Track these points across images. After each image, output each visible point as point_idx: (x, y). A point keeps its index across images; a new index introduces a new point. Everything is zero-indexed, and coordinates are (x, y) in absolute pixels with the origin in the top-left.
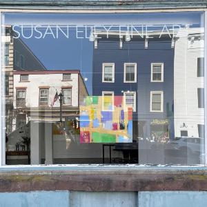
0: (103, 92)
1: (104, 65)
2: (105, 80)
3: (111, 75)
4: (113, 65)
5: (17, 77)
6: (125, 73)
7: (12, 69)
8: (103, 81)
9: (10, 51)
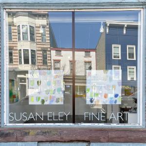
0: (113, 66)
1: (113, 46)
2: (114, 57)
3: (118, 54)
4: (120, 46)
5: (53, 52)
6: (128, 53)
7: (49, 46)
8: (113, 58)
9: (46, 32)
